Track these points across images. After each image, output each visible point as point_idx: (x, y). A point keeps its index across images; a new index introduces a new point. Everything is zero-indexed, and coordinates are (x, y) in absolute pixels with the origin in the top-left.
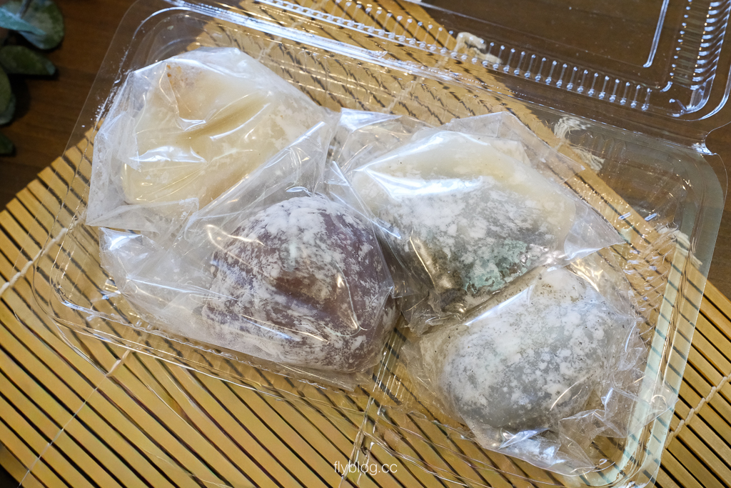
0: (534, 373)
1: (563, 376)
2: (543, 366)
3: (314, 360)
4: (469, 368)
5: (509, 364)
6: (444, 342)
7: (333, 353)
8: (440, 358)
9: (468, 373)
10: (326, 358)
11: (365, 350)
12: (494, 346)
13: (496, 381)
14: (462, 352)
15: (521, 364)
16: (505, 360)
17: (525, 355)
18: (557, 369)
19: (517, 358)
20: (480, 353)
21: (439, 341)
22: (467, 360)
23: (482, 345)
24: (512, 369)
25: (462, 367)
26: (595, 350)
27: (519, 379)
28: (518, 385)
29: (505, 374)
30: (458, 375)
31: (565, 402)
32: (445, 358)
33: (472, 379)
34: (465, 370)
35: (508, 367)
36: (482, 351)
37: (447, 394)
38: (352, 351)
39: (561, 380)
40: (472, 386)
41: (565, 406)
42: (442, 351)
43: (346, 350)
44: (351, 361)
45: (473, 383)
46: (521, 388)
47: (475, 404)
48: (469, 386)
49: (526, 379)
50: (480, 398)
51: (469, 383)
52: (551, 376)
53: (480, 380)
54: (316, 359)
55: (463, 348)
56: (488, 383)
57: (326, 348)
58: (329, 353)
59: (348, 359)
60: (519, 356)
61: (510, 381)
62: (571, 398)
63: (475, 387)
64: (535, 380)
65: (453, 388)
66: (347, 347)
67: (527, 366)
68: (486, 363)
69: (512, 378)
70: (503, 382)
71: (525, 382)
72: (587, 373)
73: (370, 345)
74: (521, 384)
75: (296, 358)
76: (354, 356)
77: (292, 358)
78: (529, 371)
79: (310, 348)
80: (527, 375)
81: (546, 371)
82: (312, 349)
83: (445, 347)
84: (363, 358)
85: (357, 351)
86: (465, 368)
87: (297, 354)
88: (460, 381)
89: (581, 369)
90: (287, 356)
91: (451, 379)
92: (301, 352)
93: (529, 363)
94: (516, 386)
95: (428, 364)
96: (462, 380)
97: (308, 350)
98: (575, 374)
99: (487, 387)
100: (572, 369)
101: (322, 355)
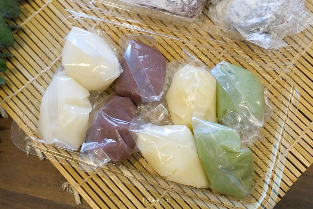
0: (261, 11)
1: (272, 11)
2: (265, 8)
3: (178, 9)
4: (236, 10)
5: (252, 8)
6: (226, 4)
7: (185, 6)
8: (224, 10)
9: (236, 12)
10: (182, 8)
11: (196, 6)
12: (246, 3)
13: (247, 14)
14: (233, 6)
15: (256, 8)
16: (250, 7)
17: (258, 5)
18: (270, 9)
19: (255, 6)
20: (240, 5)
21: (224, 4)
22: (235, 8)
23: (241, 3)
24: (253, 10)
25: (234, 11)
26: (284, 3)
27: (256, 13)
28: (256, 15)
29: (250, 12)
30: (232, 14)
31: (274, 21)
32: (226, 10)
33: (238, 15)
34: (235, 12)
35: (251, 9)
36: (241, 5)
37: (228, 22)
38: (192, 6)
39: (272, 13)
40: (238, 17)
41: (274, 23)
42: (225, 8)
43: (189, 5)
44: (191, 10)
45: (238, 16)
46: (257, 16)
47: (239, 23)
48: (236, 17)
49: (259, 13)
50: (241, 21)
51: (236, 16)
52: (268, 12)
53: (241, 14)
54: (179, 8)
55: (234, 4)
56: (244, 15)
57: (182, 4)
58: (183, 6)
59: (190, 9)
60: (255, 5)
61: (252, 14)
62: (275, 20)
63: (239, 17)
64: (262, 13)
65: (230, 19)
66: (190, 4)
67: (259, 8)
68: (243, 8)
69: (253, 13)
70: (250, 14)
71: (258, 14)
72: (281, 11)
73: (198, 5)
74: (257, 15)
75: (171, 8)
76: (193, 9)
77: (170, 8)
78: (259, 10)
79: (176, 3)
80: (259, 11)
81: (266, 10)
82: (177, 4)
83: (226, 6)
84: (196, 10)
85: (194, 7)
86: (235, 11)
87: (171, 6)
88: (233, 16)
89: (279, 9)
90: (168, 7)
91: (229, 16)
92: (173, 5)
93: (259, 7)
94: (255, 16)
95: (220, 14)
96: (234, 15)
97: (176, 4)
98: (277, 11)
99: (243, 17)
100: (276, 9)
101: (180, 7)
